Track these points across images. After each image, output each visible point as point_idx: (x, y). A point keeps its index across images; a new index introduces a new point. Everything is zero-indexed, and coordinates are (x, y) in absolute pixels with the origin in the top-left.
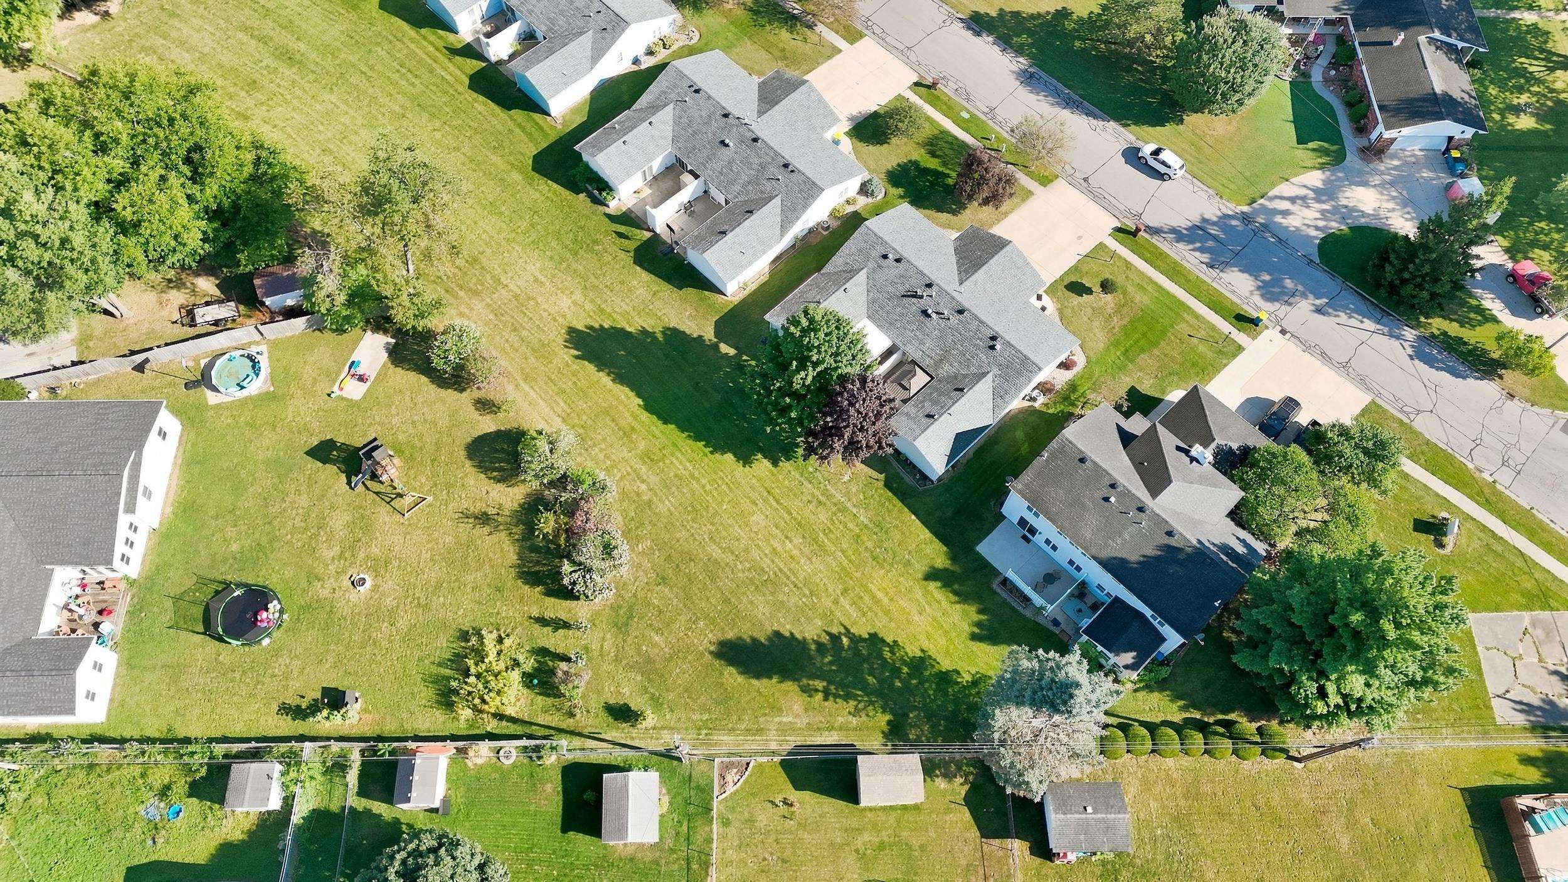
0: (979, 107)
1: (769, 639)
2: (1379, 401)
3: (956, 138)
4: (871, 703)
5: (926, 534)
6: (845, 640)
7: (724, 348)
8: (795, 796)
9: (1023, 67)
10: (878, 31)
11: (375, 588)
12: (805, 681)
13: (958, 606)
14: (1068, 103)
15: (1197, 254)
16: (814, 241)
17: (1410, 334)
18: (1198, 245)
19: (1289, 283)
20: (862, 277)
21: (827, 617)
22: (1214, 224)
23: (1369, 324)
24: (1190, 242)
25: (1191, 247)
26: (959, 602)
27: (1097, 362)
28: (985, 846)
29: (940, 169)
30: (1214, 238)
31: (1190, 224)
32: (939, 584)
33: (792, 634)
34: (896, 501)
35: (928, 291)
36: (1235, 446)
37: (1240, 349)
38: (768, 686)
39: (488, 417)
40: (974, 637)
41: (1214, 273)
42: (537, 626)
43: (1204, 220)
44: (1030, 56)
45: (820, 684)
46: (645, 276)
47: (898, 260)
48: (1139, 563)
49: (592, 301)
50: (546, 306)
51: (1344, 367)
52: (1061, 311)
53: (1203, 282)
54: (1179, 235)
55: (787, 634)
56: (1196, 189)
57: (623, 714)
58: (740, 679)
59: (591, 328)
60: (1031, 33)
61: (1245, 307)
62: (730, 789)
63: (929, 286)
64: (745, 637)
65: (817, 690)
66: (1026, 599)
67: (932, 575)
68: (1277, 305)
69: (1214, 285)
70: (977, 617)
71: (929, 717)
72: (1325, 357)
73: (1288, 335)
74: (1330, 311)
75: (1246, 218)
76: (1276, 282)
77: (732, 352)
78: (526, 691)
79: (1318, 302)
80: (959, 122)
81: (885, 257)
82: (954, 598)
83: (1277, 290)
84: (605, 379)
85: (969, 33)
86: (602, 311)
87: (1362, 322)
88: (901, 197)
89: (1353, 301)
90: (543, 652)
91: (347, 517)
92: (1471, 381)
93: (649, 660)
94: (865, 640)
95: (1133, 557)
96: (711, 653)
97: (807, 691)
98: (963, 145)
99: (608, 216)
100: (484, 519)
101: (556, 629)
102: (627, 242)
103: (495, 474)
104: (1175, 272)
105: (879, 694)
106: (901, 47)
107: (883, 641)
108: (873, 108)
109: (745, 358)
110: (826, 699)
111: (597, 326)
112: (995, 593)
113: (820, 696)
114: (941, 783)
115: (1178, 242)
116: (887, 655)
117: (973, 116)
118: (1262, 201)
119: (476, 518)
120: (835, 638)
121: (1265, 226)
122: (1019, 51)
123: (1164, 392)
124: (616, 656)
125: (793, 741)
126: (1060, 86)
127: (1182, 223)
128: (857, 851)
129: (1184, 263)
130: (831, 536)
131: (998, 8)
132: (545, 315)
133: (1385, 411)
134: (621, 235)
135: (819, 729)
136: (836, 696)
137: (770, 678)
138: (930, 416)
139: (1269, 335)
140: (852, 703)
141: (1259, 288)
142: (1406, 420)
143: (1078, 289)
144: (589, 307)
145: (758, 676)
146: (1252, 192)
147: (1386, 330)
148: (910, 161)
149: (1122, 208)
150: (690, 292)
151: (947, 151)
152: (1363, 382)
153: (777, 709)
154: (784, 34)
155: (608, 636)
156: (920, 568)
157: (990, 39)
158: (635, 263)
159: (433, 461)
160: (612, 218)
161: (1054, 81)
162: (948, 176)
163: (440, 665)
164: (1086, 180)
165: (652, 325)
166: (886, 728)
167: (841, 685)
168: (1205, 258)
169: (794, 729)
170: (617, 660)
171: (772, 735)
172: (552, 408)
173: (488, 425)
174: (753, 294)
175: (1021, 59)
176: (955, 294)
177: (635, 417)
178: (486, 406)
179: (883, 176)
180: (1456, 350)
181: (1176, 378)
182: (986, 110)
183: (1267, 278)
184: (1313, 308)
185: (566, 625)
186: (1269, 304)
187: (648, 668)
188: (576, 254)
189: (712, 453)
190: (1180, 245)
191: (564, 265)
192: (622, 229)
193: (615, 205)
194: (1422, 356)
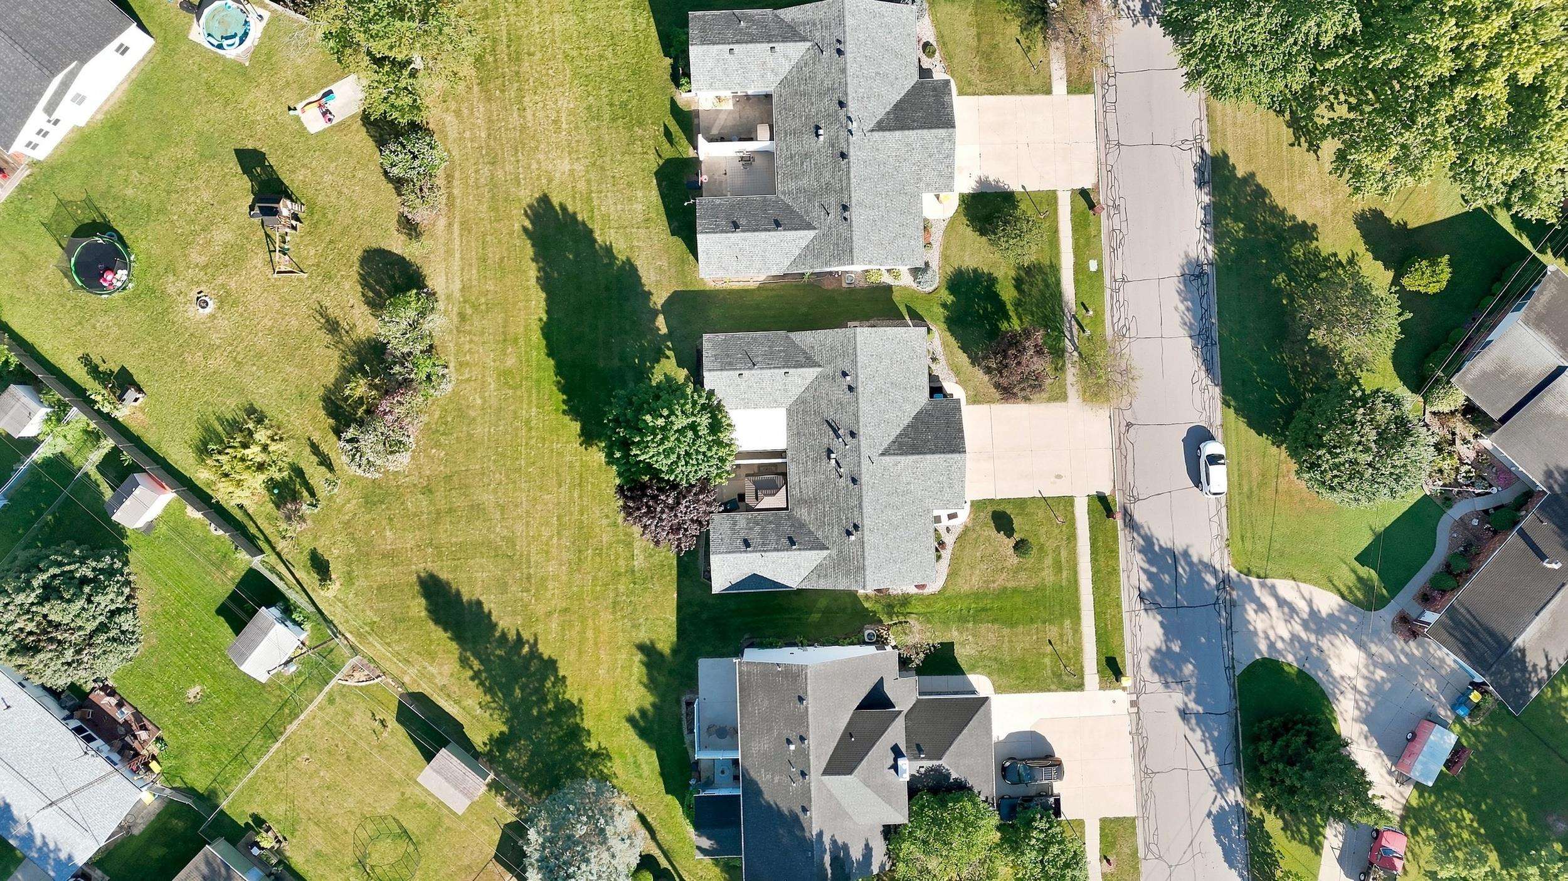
0: (1114, 267)
1: (470, 602)
2: (1139, 823)
3: (1058, 283)
4: (502, 709)
5: (673, 618)
6: (526, 649)
7: (661, 322)
8: (392, 723)
9: (1202, 258)
10: (1111, 97)
11: (213, 317)
12: (468, 654)
13: (643, 690)
14: (1202, 336)
15: (1144, 577)
16: (829, 285)
17: (1234, 795)
18: (1154, 570)
19: (1188, 669)
20: (811, 373)
21: (530, 619)
22: (1191, 564)
23: (1211, 760)
24: (1150, 562)
25: (1146, 566)
26: (645, 686)
27: (948, 599)
28: (491, 864)
29: (1009, 307)
30: (1176, 577)
31: (1169, 545)
32: (645, 659)
33: (490, 612)
34: (674, 572)
35: (848, 439)
36: (954, 775)
37: (1080, 686)
38: (439, 635)
39: (403, 237)
40: (631, 720)
41: (1138, 606)
42: (308, 449)
43: (1186, 554)
44: (1221, 253)
45: (476, 665)
46: (654, 195)
47: (851, 388)
48: (768, 803)
49: (588, 181)
50: (541, 157)
51: (1146, 774)
52: (966, 531)
53: (1119, 606)
54: (1148, 547)
55: (486, 610)
56: (1216, 519)
57: (320, 567)
58: (424, 614)
59: (564, 208)
60: (1250, 228)
61: (1128, 658)
62: (351, 683)
63: (853, 434)
64: (454, 586)
65: (471, 668)
66: (691, 731)
67: (648, 650)
68: (1156, 677)
69: (1125, 616)
70: (647, 705)
71: (532, 755)
72: (1141, 752)
73: (1135, 710)
74: (1193, 721)
75: (1225, 582)
76: (1179, 660)
77: (664, 330)
78: (264, 492)
79: (1192, 705)
80: (1080, 268)
81: (845, 374)
82: (645, 680)
83: (1171, 666)
84: (532, 272)
85: (1192, 175)
86: (589, 200)
87: (1207, 752)
88: (944, 305)
89: (1222, 728)
90: (299, 472)
91: (229, 236)
92: (1234, 873)
93: (370, 543)
94: (542, 659)
95: (768, 796)
96: (419, 577)
97: (464, 662)
98: (1056, 295)
99: (673, 102)
100: (333, 327)
101: (321, 463)
102: (667, 146)
103: (371, 294)
104: (1105, 577)
105: (514, 708)
106: (1113, 136)
107: (556, 670)
108: (1015, 187)
109: (669, 344)
110: (472, 679)
111: (570, 209)
112: (678, 701)
113: (470, 673)
114: (499, 802)
115: (1140, 551)
116: (549, 684)
117: (1100, 271)
118: (1254, 581)
119: (327, 321)
120: (520, 641)
121: (1233, 604)
122: (1217, 238)
123: (973, 669)
124: (349, 521)
125: (426, 689)
126: (1215, 309)
127: (1164, 537)
128: (403, 794)
129: (1123, 577)
130: (598, 559)
131: (1251, 168)
132: (534, 166)
133: (1134, 834)
134: (668, 134)
135: (449, 696)
136: (482, 683)
137: (446, 630)
138: (747, 544)
139: (1118, 698)
140: (488, 698)
141: (1158, 651)
142: (1141, 854)
143: (1002, 521)
144: (581, 186)
145: (437, 622)
146: (1256, 565)
147: (1219, 776)
148: (990, 274)
149: (1130, 479)
150: (678, 244)
151: (1035, 291)
152: (1145, 798)
153: (432, 656)
154: (1014, 28)
155: (354, 502)
156: (643, 636)
157: (1207, 199)
158: (656, 174)
159: (331, 242)
160: (676, 110)
161: (1214, 299)
162: (1008, 318)
163: (218, 418)
164: (1129, 425)
165: (621, 249)
166: (496, 735)
167: (491, 677)
168: (1146, 585)
169: (431, 679)
170: (347, 524)
171: (413, 671)
172: (463, 269)
173: (397, 244)
174: (731, 292)
175: (1210, 248)
176: (865, 463)
177: (526, 327)
178: (410, 227)
179: (949, 270)
180: (1253, 841)
181: (995, 666)
182: (1118, 276)
183: (1176, 648)
184: (1181, 706)
185: (330, 467)
186: (1150, 671)
187: (364, 554)
188: (614, 120)
189: (564, 412)
190: (1139, 558)
191: (594, 124)
192: (674, 128)
193: (683, 98)
194: (1220, 821)
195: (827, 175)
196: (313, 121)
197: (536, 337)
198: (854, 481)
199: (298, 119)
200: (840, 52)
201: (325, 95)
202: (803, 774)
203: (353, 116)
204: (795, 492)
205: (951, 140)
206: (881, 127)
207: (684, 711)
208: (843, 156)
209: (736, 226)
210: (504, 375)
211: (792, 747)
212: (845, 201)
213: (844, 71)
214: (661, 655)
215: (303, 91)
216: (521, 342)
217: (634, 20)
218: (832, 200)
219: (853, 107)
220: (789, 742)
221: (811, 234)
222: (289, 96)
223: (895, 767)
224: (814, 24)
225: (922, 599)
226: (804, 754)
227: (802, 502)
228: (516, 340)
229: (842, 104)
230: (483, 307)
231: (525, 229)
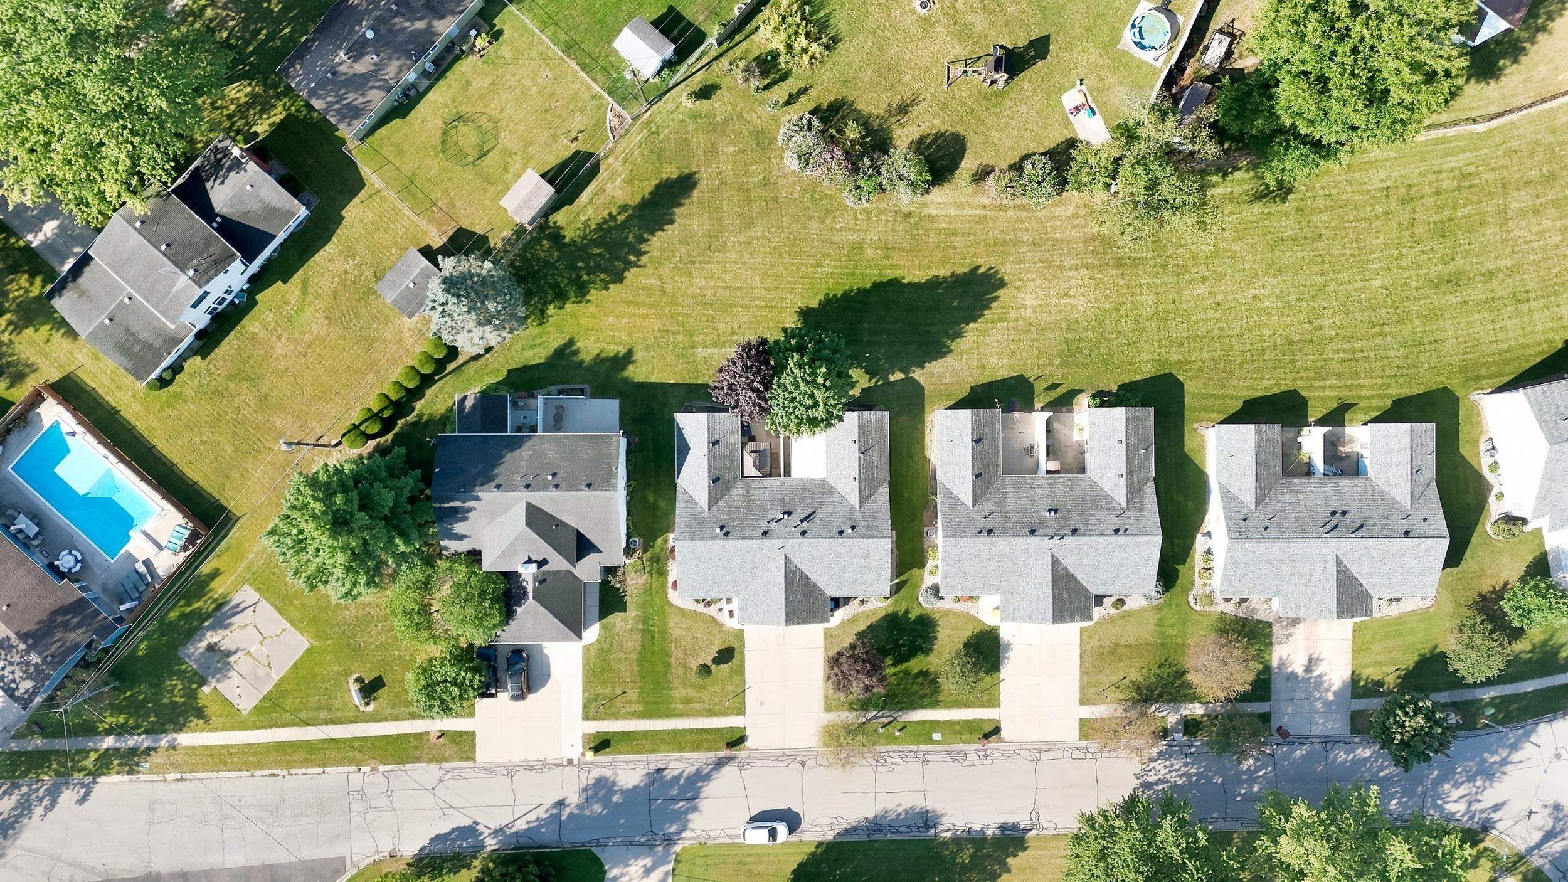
0: (934, 754)
1: (673, 214)
2: (470, 764)
3: (923, 707)
4: (584, 238)
5: (653, 379)
6: (632, 258)
7: (898, 376)
8: (574, 147)
9: (941, 828)
10: (1077, 754)
11: (914, 12)
12: (630, 212)
13: (596, 352)
14: (876, 826)
15: (676, 773)
16: (926, 515)
17: (491, 844)
18: (682, 782)
19: (597, 808)
20: (854, 500)
21: (657, 264)
22: (687, 812)
23: (521, 825)
24: (689, 778)
25: (685, 774)
26: (598, 355)
27: (662, 607)
28: (454, 224)
29: (904, 666)
30: (675, 800)
31: (703, 795)
32: (621, 354)
33: (663, 230)
34: (692, 381)
35: (799, 529)
36: (519, 610)
37: (586, 717)
38: (647, 188)
39: (974, 168)
40: (571, 342)
41: (652, 767)
42: (803, 86)
43: (695, 809)
44: (945, 843)
45: (621, 218)
46: (1003, 374)
47: (841, 532)
48: (504, 456)
49: (1017, 320)
50: (1038, 282)
51: (511, 771)
52: (720, 625)
53: (653, 751)
54: (700, 778)
55: (666, 227)
56: (723, 834)
57: (705, 93)
58: (665, 176)
59: (995, 299)
60: (964, 867)
61: (609, 758)
62: (609, 115)
63: (803, 533)
64: (687, 201)
65: (619, 214)
66: (560, 393)
67: (627, 359)
68: (592, 781)
69: (643, 757)
70: (581, 356)
71: (546, 262)
72: (530, 768)
73: (565, 763)
74: (554, 811)
75: (669, 841)
76: (606, 802)
77: (892, 378)
78: (769, 48)
79: (567, 811)
80: (935, 725)
81: (853, 528)
82: (604, 355)
83: (601, 794)
84: (943, 272)
85: (1010, 820)
86: (1001, 320)
87: (528, 822)
88: (907, 612)
89: (548, 836)
90: (784, 77)
91: (978, 28)
92: (426, 842)
93: (724, 133)
94: (624, 271)
95: (509, 457)
96: (695, 173)
97: (624, 208)
98: (912, 706)
99: (1080, 391)
100: (903, 109)
101: (791, 95)
102: (1045, 385)
103: (929, 141)
104: (677, 741)
105: (584, 248)
106: (1044, 756)
107: (615, 282)
108: (1005, 671)
109: (881, 382)
110: (610, 214)
111: (994, 305)
112: (583, 382)
113: (614, 213)
114: (507, 233)
115: (697, 770)
116: (603, 276)
117: (932, 742)
118: (670, 867)
119: (908, 105)
120: (639, 254)
121: (652, 847)
122: (957, 841)
123: (604, 628)
124: (743, 117)
125: (603, 175)
126: (899, 837)
127: (711, 791)
128: (516, 154)
129: (677, 755)
130: (704, 319)
131: (1014, 870)
132: (1030, 276)
133: (462, 759)
134: (1053, 387)
135: (597, 194)
136: (605, 222)
137: (650, 193)
138: (716, 443)
139: (573, 747)
140: (593, 227)
141: (614, 783)
142: (444, 765)
143: (726, 655)
144: (1013, 314)
145: (658, 187)
146: (683, 868)
147: (508, 832)
148: (931, 650)
149: (758, 763)
150: (965, 393)
151: (915, 688)
152: (491, 770)
153: (629, 182)
154: (1135, 675)
155: (759, 122)
156: (639, 355)
157: (989, 833)
158: (1022, 375)
159: (973, 110)
160: (1073, 393)
161: (907, 837)
162: (895, 664)
163: (830, 13)
164: (803, 764)
165: (960, 345)
166: (563, 232)
167: (611, 229)
168: (669, 774)
169: (610, 179)
170: (740, 115)
171: (618, 165)
172: (946, 216)
173: (968, 164)
174: (923, 434)
175: (948, 834)
176: (780, 542)
177: (897, 266)
178: (983, 174)
179: (936, 616)
180: (452, 858)
181: (606, 647)
182: (927, 757)
183: (615, 799)
184: (567, 802)
185: (788, 103)
186: (597, 776)
187: (716, 128)
188: (1067, 343)
189: (827, 294)
190: (691, 769)
191: (1064, 325)
192: (1059, 392)
193: (1083, 400)
194: (470, 831)
195: (1016, 517)
196: (1071, 98)
197: (889, 274)
198: (765, 533)
199: (1073, 86)
200: (1117, 531)
201: (1092, 109)
202: (528, 486)
203: (1074, 131)
204: (757, 484)
205: (1044, 620)
206: (1055, 563)
207: (576, 386)
208: (1032, 532)
209: (977, 441)
210: (859, 248)
211: (550, 478)
212: (997, 532)
213: (1102, 534)
214: (624, 369)
215: (1097, 92)
216: (886, 262)
217: (1149, 361)
218: (995, 522)
219: (1071, 540)
220: (554, 475)
221: (970, 504)
222: (1092, 80)
223: (530, 561)
224: (1141, 510)
225: (664, 586)
226: (544, 487)
227: (748, 489)
228: (888, 257)
229: (1074, 531)
230: (915, 232)
231: (978, 267)
